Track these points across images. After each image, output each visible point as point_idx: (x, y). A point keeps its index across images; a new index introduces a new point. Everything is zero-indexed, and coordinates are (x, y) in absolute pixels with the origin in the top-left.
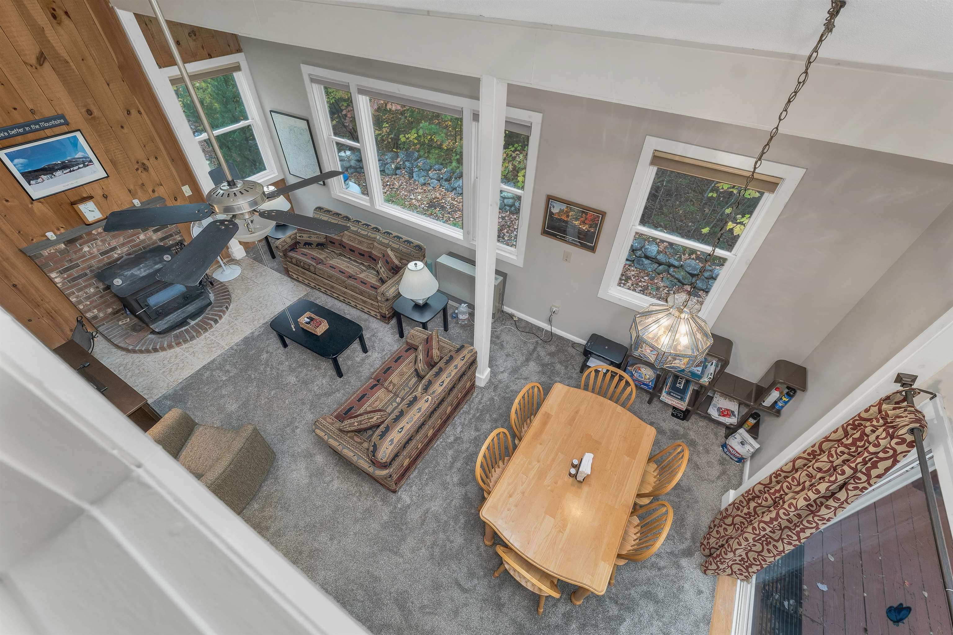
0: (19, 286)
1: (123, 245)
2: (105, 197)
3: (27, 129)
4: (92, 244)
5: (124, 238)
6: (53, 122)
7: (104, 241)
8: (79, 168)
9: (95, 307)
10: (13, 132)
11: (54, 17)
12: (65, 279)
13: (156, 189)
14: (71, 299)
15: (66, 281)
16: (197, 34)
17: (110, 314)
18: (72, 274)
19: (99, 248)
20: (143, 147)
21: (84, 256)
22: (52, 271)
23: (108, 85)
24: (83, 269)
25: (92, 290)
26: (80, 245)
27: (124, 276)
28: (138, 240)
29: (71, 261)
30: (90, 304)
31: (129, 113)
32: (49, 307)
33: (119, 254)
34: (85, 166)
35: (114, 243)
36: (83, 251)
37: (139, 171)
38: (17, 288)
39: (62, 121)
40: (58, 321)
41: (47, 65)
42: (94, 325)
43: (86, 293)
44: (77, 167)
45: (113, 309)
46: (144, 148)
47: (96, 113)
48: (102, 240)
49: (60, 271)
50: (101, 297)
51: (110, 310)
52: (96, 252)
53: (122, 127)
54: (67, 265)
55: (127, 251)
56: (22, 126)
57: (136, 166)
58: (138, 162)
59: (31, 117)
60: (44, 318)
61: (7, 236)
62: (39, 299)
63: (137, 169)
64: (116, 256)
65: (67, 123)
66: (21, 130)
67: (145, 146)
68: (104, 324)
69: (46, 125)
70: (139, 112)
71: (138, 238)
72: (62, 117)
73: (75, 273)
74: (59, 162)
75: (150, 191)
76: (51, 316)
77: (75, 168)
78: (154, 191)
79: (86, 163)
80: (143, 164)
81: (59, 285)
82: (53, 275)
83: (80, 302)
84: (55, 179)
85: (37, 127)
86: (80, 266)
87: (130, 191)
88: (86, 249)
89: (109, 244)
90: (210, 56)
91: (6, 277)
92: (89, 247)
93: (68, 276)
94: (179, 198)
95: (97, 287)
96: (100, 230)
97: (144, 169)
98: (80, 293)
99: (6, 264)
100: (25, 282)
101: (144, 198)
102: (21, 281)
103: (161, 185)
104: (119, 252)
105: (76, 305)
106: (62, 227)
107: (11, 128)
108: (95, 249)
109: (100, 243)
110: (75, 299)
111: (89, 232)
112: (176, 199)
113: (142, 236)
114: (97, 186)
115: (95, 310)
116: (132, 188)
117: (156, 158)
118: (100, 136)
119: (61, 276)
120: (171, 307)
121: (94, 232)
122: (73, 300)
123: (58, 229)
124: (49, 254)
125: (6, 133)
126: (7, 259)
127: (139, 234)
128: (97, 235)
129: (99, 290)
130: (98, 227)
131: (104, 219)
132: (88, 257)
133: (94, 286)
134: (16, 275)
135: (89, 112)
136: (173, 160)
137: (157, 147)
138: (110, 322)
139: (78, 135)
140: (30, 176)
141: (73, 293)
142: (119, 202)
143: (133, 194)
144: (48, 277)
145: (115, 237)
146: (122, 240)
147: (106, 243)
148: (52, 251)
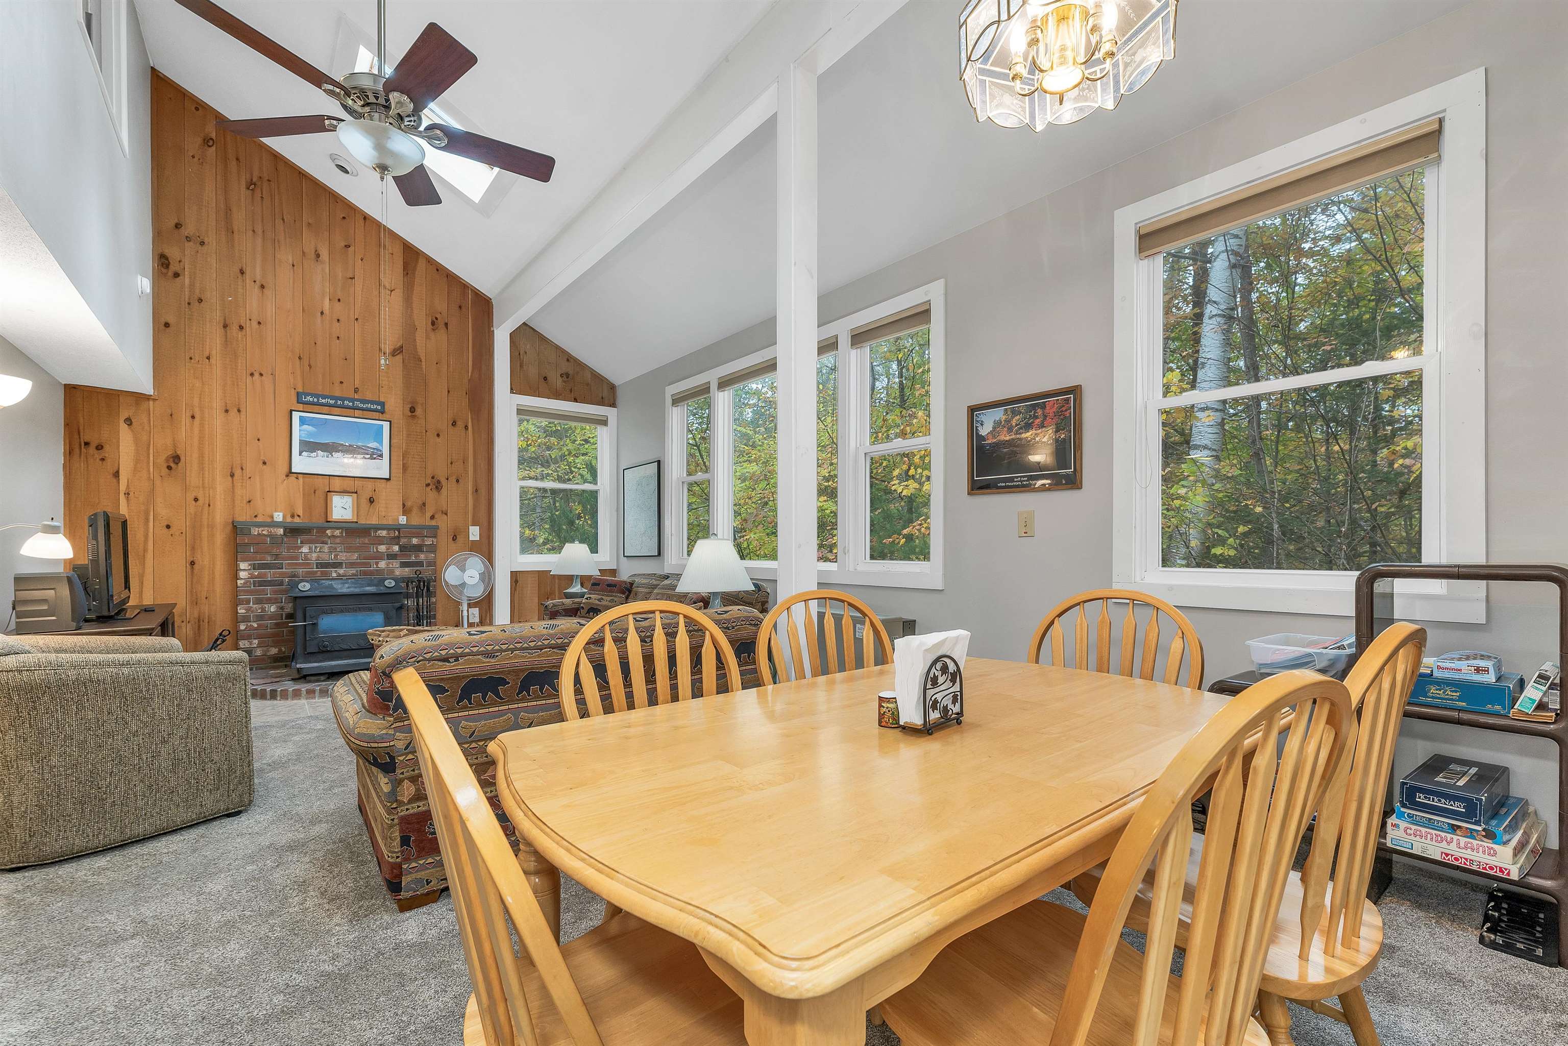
0: (196, 566)
1: (352, 565)
2: (371, 501)
3: (339, 402)
4: (316, 547)
5: (359, 558)
6: (368, 406)
7: (332, 550)
8: (364, 458)
9: (258, 637)
10: (323, 401)
11: (433, 323)
12: (252, 577)
13: (436, 516)
14: (239, 608)
15: (252, 580)
16: (570, 377)
17: (270, 657)
18: (265, 575)
19: (321, 555)
20: (449, 461)
21: (297, 558)
22: (244, 560)
23: (449, 392)
24: (283, 575)
25: (273, 609)
26: (302, 543)
27: (319, 585)
28: (375, 566)
29: (277, 556)
30: (256, 629)
31: (454, 424)
32: (207, 611)
33: (339, 575)
34: (370, 458)
35: (342, 557)
36: (300, 551)
37: (430, 487)
38: (192, 569)
39: (379, 407)
41: (399, 358)
43: (263, 610)
44: (362, 456)
45: (280, 650)
46: (450, 465)
47: (419, 411)
48: (331, 546)
49: (254, 565)
50: (277, 625)
51: (274, 651)
52: (314, 559)
53: (438, 435)
54: (269, 560)
55: (353, 574)
56: (336, 398)
57: (429, 482)
58: (433, 478)
59: (351, 394)
60: (189, 626)
61: (234, 501)
62: (204, 596)
63: (428, 485)
64: (334, 575)
65: (382, 412)
66: (332, 402)
67: (451, 463)
69: (361, 405)
70: (466, 427)
71: (377, 564)
72: (383, 404)
73: (269, 574)
74: (348, 444)
75: (428, 515)
76: (199, 627)
77: (359, 456)
78: (432, 517)
79: (374, 456)
80: (439, 482)
81: (239, 582)
82: (243, 565)
83: (246, 619)
84: (330, 459)
85: (351, 404)
86: (282, 568)
87: (404, 505)
88: (305, 549)
89: (336, 556)
90: (576, 400)
91: (193, 548)
92: (310, 548)
93: (259, 576)
94: (460, 539)
95: (282, 608)
96: (337, 532)
97: (437, 487)
98: (255, 606)
99: (205, 532)
100: (206, 562)
101: (416, 520)
102: (203, 561)
103: (446, 514)
104: (341, 571)
105: (239, 620)
106: (299, 516)
107: (324, 397)
108: (314, 555)
109: (326, 550)
110: (243, 611)
111: (322, 530)
112: (454, 539)
113: (382, 564)
114: (370, 485)
115: (256, 641)
116: (409, 504)
117: (458, 481)
118: (408, 435)
119: (251, 572)
120: (345, 647)
121: (329, 532)
122: (239, 611)
123: (293, 516)
124: (259, 534)
125: (316, 400)
126: (211, 526)
127: (382, 559)
128: (329, 537)
129: (282, 614)
130: (338, 529)
131: (353, 522)
132: (301, 561)
133: (279, 604)
134: (205, 548)
135: (412, 410)
136: (476, 490)
137: (466, 470)
138: (261, 669)
139: (386, 425)
140: (309, 447)
141: (248, 602)
142: (383, 514)
143: (406, 511)
144: (237, 566)
145: (349, 549)
146: (355, 558)
147: (334, 553)
148: (264, 532)
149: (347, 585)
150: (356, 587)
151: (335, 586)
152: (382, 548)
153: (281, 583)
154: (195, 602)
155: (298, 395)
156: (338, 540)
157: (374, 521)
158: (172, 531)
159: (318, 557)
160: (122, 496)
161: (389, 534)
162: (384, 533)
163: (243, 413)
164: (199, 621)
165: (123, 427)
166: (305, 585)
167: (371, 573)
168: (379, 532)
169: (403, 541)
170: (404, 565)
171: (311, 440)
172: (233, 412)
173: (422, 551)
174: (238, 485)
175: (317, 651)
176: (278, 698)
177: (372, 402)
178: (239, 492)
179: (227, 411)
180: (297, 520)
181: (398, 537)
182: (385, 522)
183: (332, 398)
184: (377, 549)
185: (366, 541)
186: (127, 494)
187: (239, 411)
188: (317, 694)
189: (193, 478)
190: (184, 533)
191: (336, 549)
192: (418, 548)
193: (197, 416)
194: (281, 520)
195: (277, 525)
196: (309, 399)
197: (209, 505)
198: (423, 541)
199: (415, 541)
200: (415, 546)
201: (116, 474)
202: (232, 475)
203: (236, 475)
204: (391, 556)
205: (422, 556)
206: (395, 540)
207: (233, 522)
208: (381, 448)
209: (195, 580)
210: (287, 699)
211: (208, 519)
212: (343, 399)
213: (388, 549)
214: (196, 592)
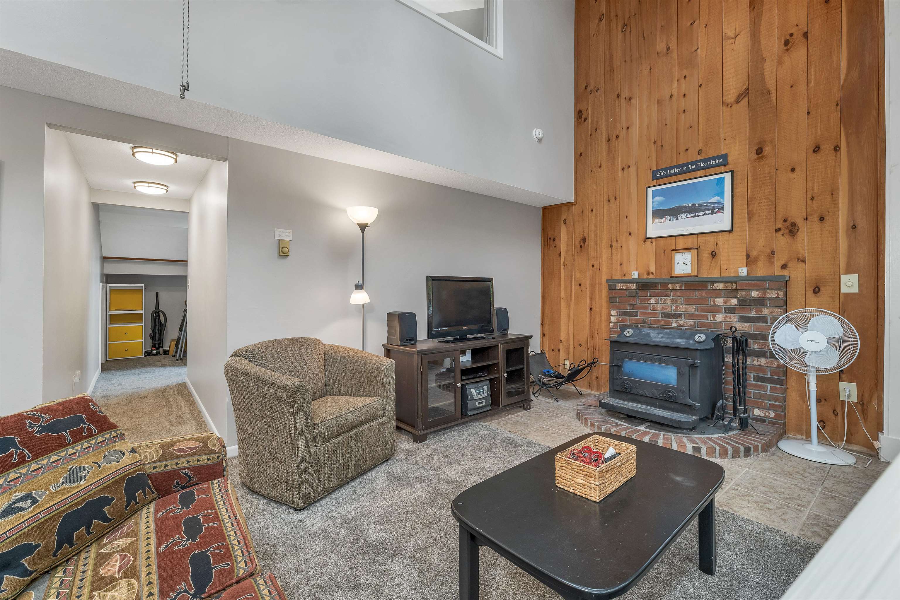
1: (691, 316)
2: (713, 255)
3: (684, 168)
4: (661, 300)
5: (697, 310)
6: (710, 163)
7: (674, 302)
8: (706, 214)
10: (671, 172)
11: (787, 42)
12: (618, 321)
13: (790, 265)
15: (618, 324)
18: (626, 320)
19: (664, 307)
20: (809, 197)
21: (646, 308)
22: (614, 308)
23: (808, 113)
24: (637, 321)
26: (651, 296)
27: (640, 332)
28: (712, 319)
29: (633, 306)
31: (818, 149)
32: (597, 343)
33: (679, 325)
34: (712, 213)
35: (682, 309)
36: (649, 302)
37: (781, 232)
38: (591, 313)
39: (721, 161)
41: (744, 102)
44: (703, 213)
46: (809, 202)
47: (768, 150)
48: (673, 299)
49: (620, 312)
52: (659, 309)
53: (793, 170)
54: (629, 309)
55: (691, 326)
56: (682, 166)
57: (780, 226)
58: (785, 221)
59: (695, 157)
60: (589, 351)
61: (612, 265)
62: (596, 332)
63: (778, 230)
64: (675, 324)
65: (725, 164)
66: (678, 170)
67: (812, 199)
69: (703, 165)
70: (837, 148)
71: (714, 317)
72: (725, 156)
73: (629, 320)
74: (690, 205)
75: (779, 264)
76: (594, 353)
77: (701, 214)
78: (784, 267)
79: (716, 210)
80: (794, 224)
81: (611, 325)
82: (613, 312)
84: (676, 221)
85: (694, 167)
86: (637, 316)
87: (748, 256)
88: (653, 301)
89: (677, 307)
91: (591, 299)
92: (657, 300)
93: (622, 321)
94: (825, 291)
96: (677, 286)
97: (791, 231)
99: (597, 288)
100: (598, 309)
101: (761, 270)
102: (596, 308)
103: (804, 261)
104: (681, 322)
106: (652, 273)
107: (671, 168)
108: (659, 306)
109: (669, 302)
111: (665, 284)
112: (816, 290)
113: (720, 317)
114: (712, 239)
116: (754, 253)
117: (822, 219)
118: (754, 180)
119: (617, 317)
121: (670, 286)
123: (648, 274)
124: (621, 289)
125: (665, 173)
126: (600, 284)
127: (719, 312)
128: (671, 291)
130: (677, 283)
131: (692, 276)
132: (650, 311)
134: (597, 300)
135: (759, 151)
136: (854, 227)
137: (836, 204)
139: (728, 177)
140: (659, 214)
142: (725, 267)
143: (750, 261)
144: (610, 312)
145: (688, 302)
146: (693, 310)
147: (675, 305)
148: (623, 287)
149: (661, 335)
150: (667, 338)
151: (652, 335)
152: (720, 301)
154: (592, 337)
155: (653, 172)
156: (678, 294)
157: (715, 274)
158: (583, 287)
159: (663, 308)
160: (562, 266)
161: (726, 287)
162: (721, 286)
163: (618, 199)
165: (563, 225)
166: (629, 332)
167: (708, 326)
168: (716, 285)
169: (741, 294)
170: (743, 319)
171: (661, 208)
172: (612, 200)
173: (765, 305)
174: (614, 252)
177: (714, 158)
178: (615, 258)
179: (609, 201)
180: (651, 276)
181: (736, 290)
182: (726, 275)
183: (677, 167)
184: (714, 302)
185: (704, 294)
186: (564, 266)
187: (616, 199)
189: (592, 253)
190: (587, 289)
191: (676, 301)
192: (760, 302)
193: (594, 209)
194: (636, 277)
195: (632, 281)
196: (661, 173)
197: (599, 269)
198: (766, 294)
199: (755, 294)
200: (755, 299)
201: (560, 255)
202: (611, 247)
203: (613, 246)
204: (730, 310)
205: (765, 312)
206: (733, 293)
207: (610, 281)
208: (722, 201)
209: (592, 321)
211: (599, 279)
212: (686, 165)
213: (725, 302)
214: (592, 329)
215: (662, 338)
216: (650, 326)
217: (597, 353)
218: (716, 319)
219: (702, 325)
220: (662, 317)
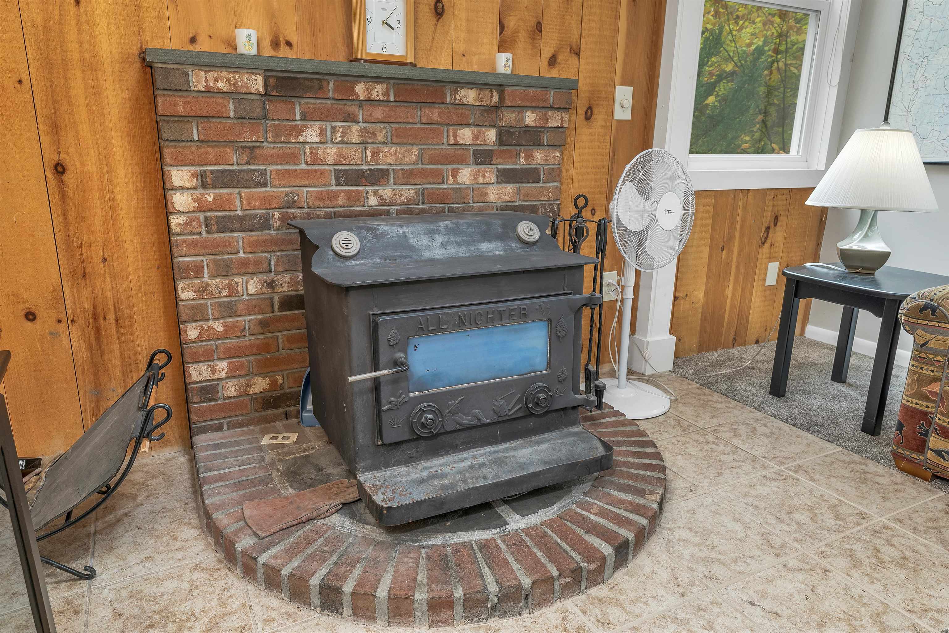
0: (70, 178)
1: (408, 176)
2: (439, 11)
4: (334, 130)
5: (421, 159)
7: (367, 137)
9: (229, 355)
12: (202, 206)
13: (560, 58)
14: (180, 287)
15: (201, 216)
17: (254, 398)
18: (229, 200)
19: (344, 152)
21: (292, 158)
22: (180, 163)
24: (266, 200)
25: (253, 286)
26: (304, 117)
27: (376, 236)
28: (451, 180)
29: (251, 152)
30: (221, 336)
32: (109, 295)
33: (383, 202)
35: (389, 156)
36: (301, 139)
38: (61, 183)
40: (106, 357)
42: (194, 418)
43: (233, 290)
45: (273, 383)
48: (365, 129)
49: (203, 175)
50: (264, 325)
51: (261, 384)
52: (330, 160)
54: (234, 161)
55: (410, 201)
60: (75, 330)
62: (97, 254)
64: (373, 201)
68: (219, 428)
71: (455, 173)
73: (239, 201)
75: (546, 53)
76: (98, 331)
78: (553, 61)
81: (176, 221)
82: (178, 177)
83: (198, 314)
86: (265, 185)
87: (502, 27)
88: (310, 135)
89: (375, 153)
91: (55, 128)
92: (322, 132)
93: (216, 206)
94: (599, 117)
95: (271, 285)
96: (378, 91)
98: (215, 281)
100: (92, 168)
102: (85, 161)
103: (578, 54)
104: (387, 192)
105: (183, 317)
106: (289, 42)
108: (331, 151)
109: (356, 138)
110: (190, 295)
111: (345, 83)
112: (589, 115)
113: (465, 175)
115: (223, 365)
116: (512, 23)
119: (197, 194)
120: (467, 420)
121: (360, 89)
122: (183, 295)
123: (275, 44)
124: (209, 91)
127: (464, 162)
128: (361, 103)
129: (272, 299)
130: (379, 79)
131: (405, 64)
132: (303, 167)
133: (264, 277)
134: (84, 129)
138: (240, 425)
141: (198, 271)
142: (461, 47)
143: (506, 40)
144: (163, 176)
145: (400, 137)
146: (414, 159)
147: (370, 147)
148: (220, 85)
149: (439, 239)
150: (459, 244)
151: (414, 241)
152: (466, 135)
153: (266, 225)
154: (81, 274)
156: (379, 113)
157: (443, 63)
159: (340, 155)
161: (479, 98)
162: (470, 96)
164: (95, 317)
166: (347, 242)
167: (443, 198)
168: (462, 92)
169: (506, 117)
170: (504, 177)
173: (539, 144)
175: (406, 437)
176: (347, 611)
180: (284, 52)
181: (498, 108)
182: (465, 68)
184: (455, 136)
185: (436, 116)
188: (459, 610)
190: (26, 81)
191: (375, 135)
192: (535, 137)
194: (254, 51)
195: (248, 65)
198: (545, 118)
199: (529, 118)
200: (528, 130)
204: (483, 157)
206: (492, 114)
207: (143, 55)
209: (72, 215)
210: (373, 619)
211: (80, 43)
213: (476, 138)
214: (80, 245)
215: (444, 245)
216: (309, 214)
217: (114, 329)
218: (460, 179)
219: (433, 197)
220: (338, 184)
